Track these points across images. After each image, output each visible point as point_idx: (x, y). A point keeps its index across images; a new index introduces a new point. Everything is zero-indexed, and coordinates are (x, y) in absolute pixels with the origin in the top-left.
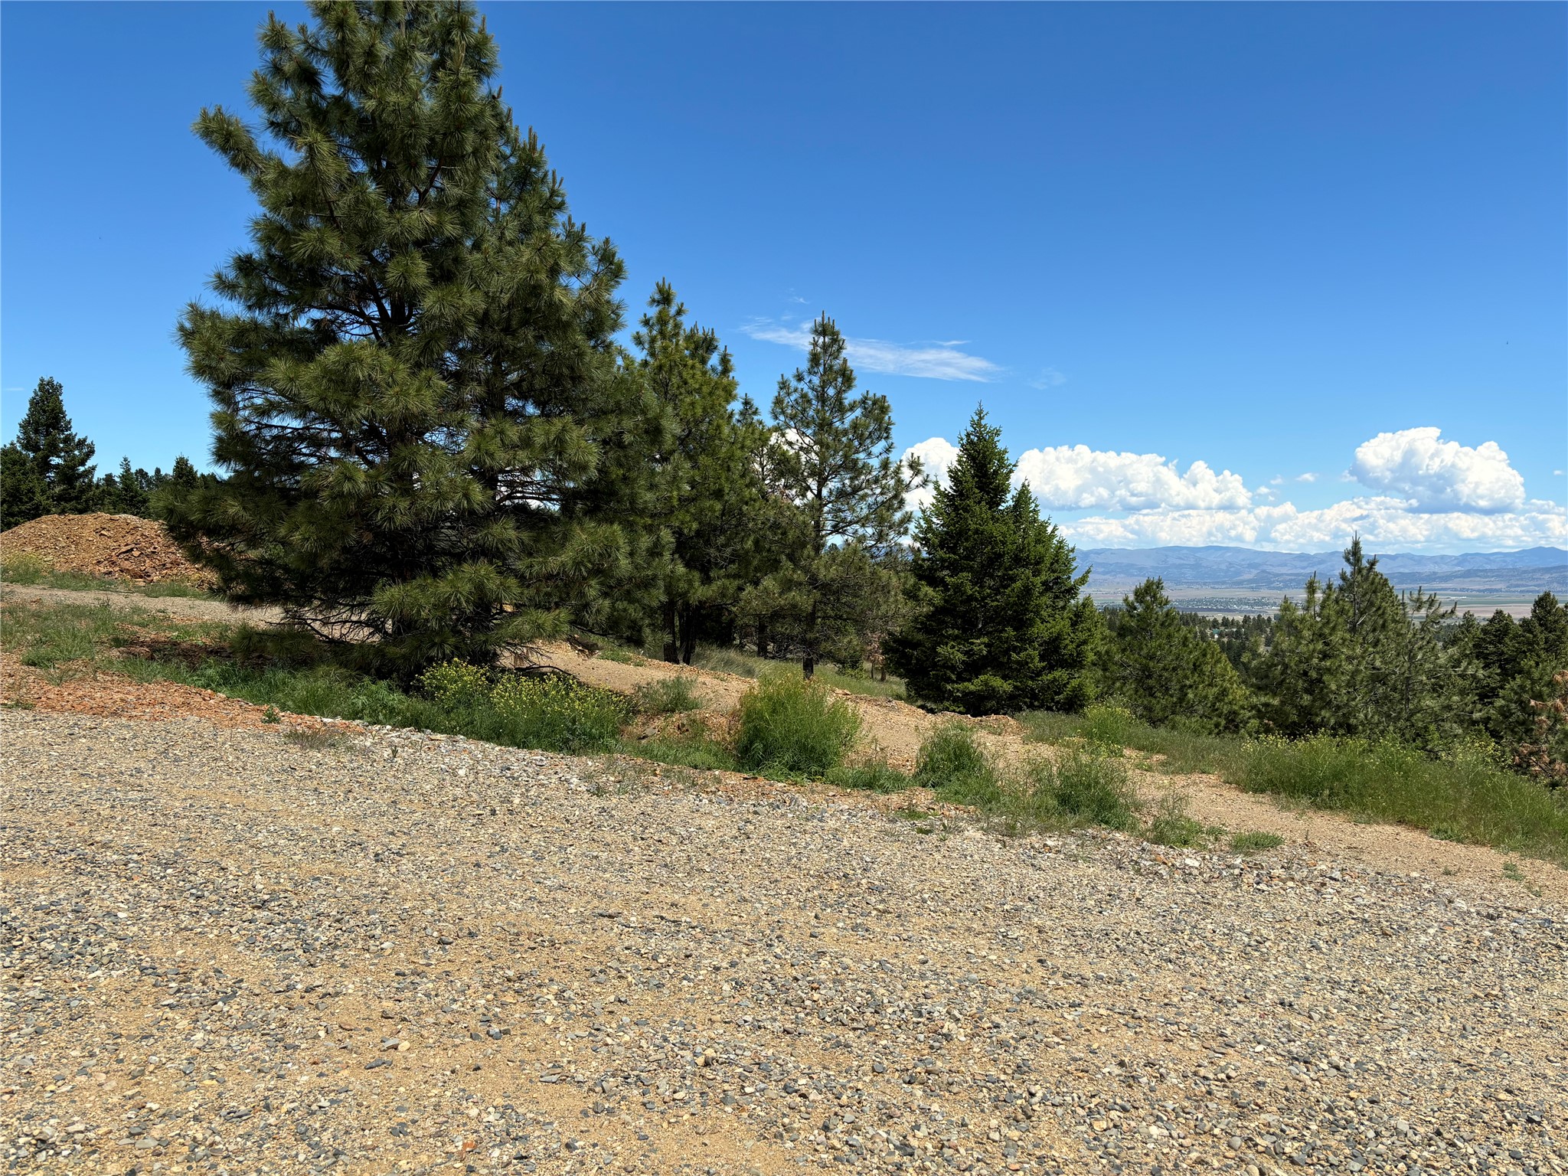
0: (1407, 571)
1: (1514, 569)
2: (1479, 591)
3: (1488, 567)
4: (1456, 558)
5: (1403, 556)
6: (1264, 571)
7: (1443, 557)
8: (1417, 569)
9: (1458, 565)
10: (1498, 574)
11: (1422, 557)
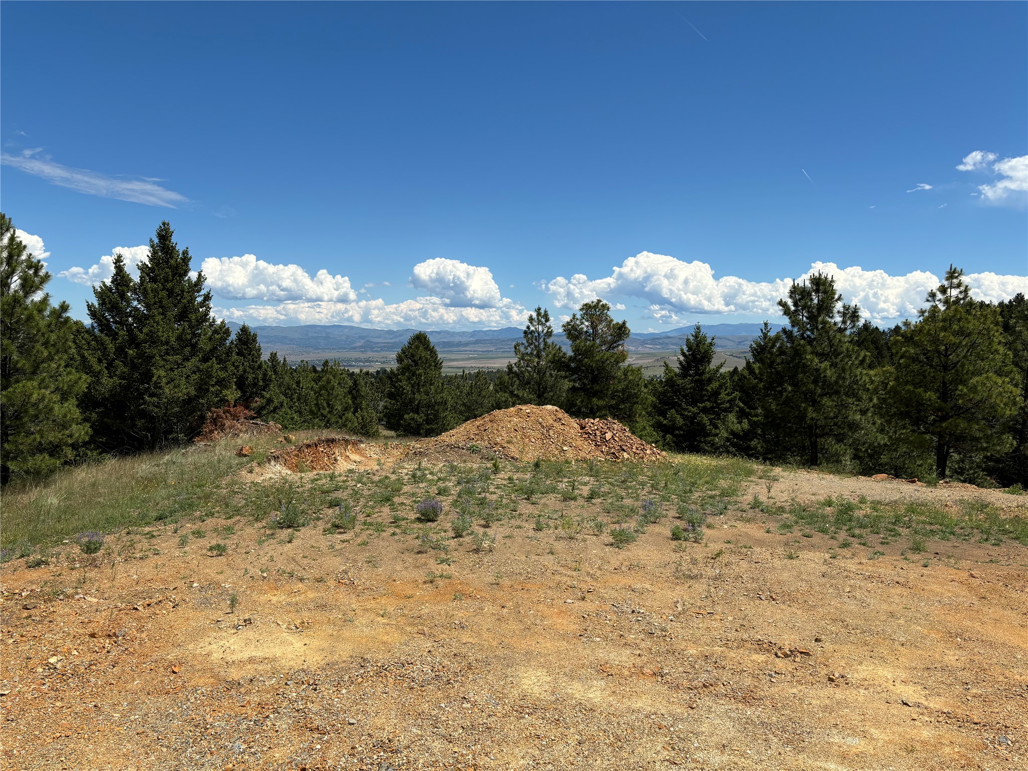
0: (446, 340)
1: (498, 340)
2: (482, 351)
3: (486, 338)
4: (470, 333)
5: (444, 332)
6: (368, 341)
7: (464, 332)
8: (451, 339)
9: (471, 337)
10: (491, 342)
11: (454, 332)
